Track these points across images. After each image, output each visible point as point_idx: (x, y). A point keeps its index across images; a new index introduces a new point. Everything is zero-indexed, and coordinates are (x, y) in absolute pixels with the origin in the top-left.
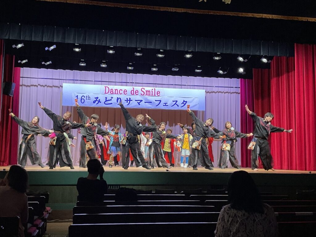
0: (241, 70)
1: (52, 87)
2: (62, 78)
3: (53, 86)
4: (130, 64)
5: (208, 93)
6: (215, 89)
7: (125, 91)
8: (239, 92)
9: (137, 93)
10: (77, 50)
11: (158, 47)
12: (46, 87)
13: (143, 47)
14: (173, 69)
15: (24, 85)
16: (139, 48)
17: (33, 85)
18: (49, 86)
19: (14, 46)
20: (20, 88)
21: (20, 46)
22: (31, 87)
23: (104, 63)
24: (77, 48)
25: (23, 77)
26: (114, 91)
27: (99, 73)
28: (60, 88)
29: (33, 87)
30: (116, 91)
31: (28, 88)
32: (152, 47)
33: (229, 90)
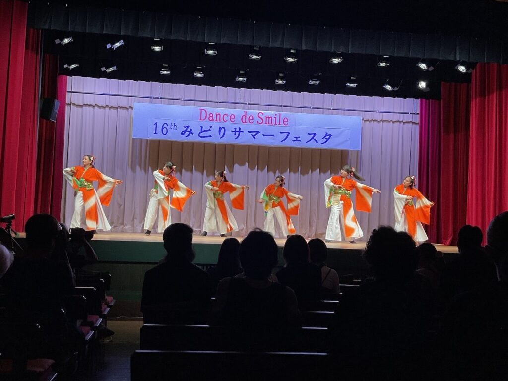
0: (422, 85)
1: (117, 108)
2: (133, 95)
3: (119, 106)
4: (241, 72)
5: (367, 122)
6: (379, 116)
7: (232, 117)
8: (418, 121)
9: (251, 121)
10: (157, 48)
11: (286, 45)
12: (107, 109)
13: (262, 45)
14: (311, 81)
15: (74, 104)
16: (255, 46)
17: (87, 104)
18: (112, 107)
19: (57, 41)
20: (67, 108)
21: (66, 41)
22: (84, 107)
23: (199, 70)
24: (156, 46)
25: (71, 92)
26: (215, 116)
27: (192, 87)
28: (130, 110)
29: (87, 107)
30: (218, 116)
31: (80, 109)
32: (277, 45)
33: (401, 117)
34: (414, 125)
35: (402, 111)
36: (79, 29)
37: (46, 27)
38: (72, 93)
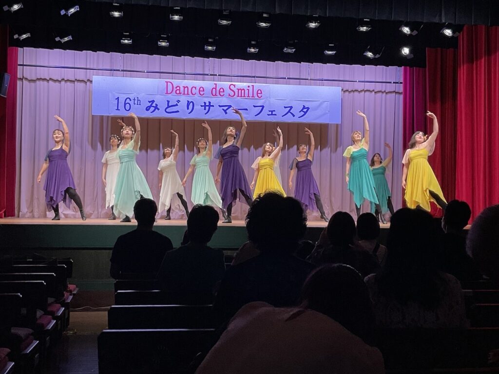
0: (406, 51)
1: (74, 81)
2: (92, 67)
3: (76, 80)
4: (210, 40)
5: (347, 93)
6: (360, 86)
7: (201, 90)
8: (401, 90)
9: (222, 94)
10: (116, 14)
11: (259, 9)
12: (63, 83)
13: (232, 9)
14: (285, 49)
15: (26, 79)
16: (225, 10)
17: (41, 79)
18: (68, 80)
19: (6, 8)
20: (19, 83)
21: (16, 7)
22: (38, 82)
23: (164, 39)
24: (116, 11)
25: (23, 65)
26: (182, 89)
27: (157, 57)
28: (88, 83)
29: (41, 82)
30: (186, 89)
31: (33, 84)
32: (249, 9)
33: (382, 87)
34: (397, 95)
35: (384, 81)
38: (24, 67)
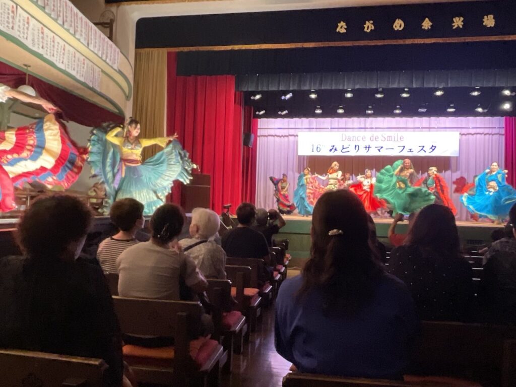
0: (507, 106)
3: (289, 135)
4: (370, 107)
5: (464, 136)
6: (473, 131)
7: (364, 138)
8: (503, 133)
9: (377, 139)
10: (313, 96)
11: (402, 86)
12: (282, 137)
13: (384, 87)
14: (420, 110)
15: (262, 136)
16: (380, 88)
17: (270, 135)
18: (285, 136)
19: (252, 98)
20: (258, 139)
21: (258, 97)
22: (268, 137)
23: (341, 108)
24: (313, 94)
25: (260, 129)
27: (336, 119)
28: (296, 136)
29: (271, 137)
30: (354, 138)
31: (266, 138)
32: (395, 86)
33: (490, 131)
34: (501, 136)
35: (491, 126)
36: (265, 89)
37: (245, 90)
